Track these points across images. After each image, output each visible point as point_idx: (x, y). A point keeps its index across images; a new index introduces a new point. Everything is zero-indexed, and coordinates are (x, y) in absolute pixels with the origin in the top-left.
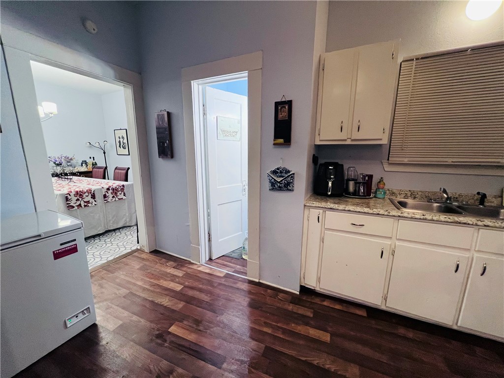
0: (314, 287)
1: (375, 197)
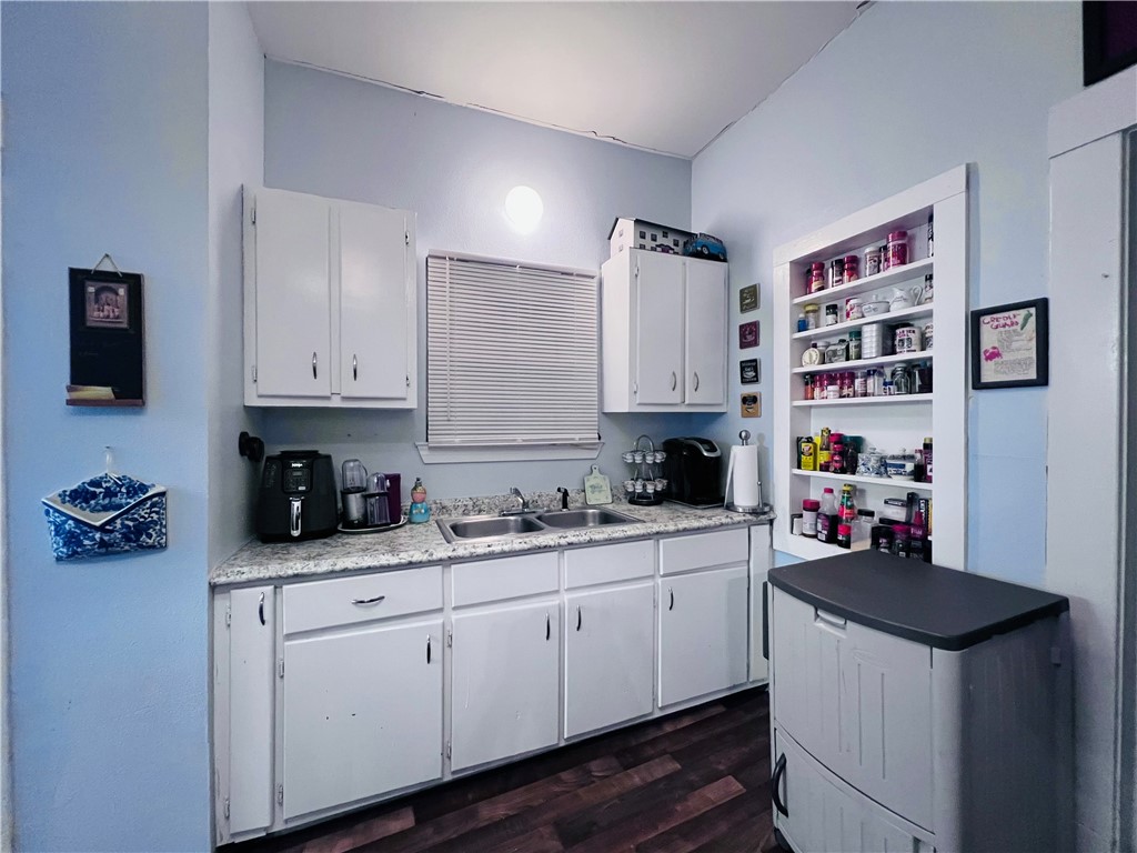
0: (265, 829)
1: (410, 522)
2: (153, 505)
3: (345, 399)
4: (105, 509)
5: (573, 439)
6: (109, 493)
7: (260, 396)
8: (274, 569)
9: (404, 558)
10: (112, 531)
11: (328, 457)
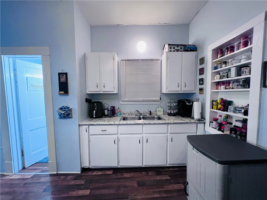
0: (88, 167)
1: (117, 116)
2: (70, 111)
3: (103, 92)
4: (64, 111)
5: (153, 99)
6: (65, 108)
7: (89, 92)
8: (88, 123)
9: (110, 123)
10: (65, 115)
11: (102, 103)
